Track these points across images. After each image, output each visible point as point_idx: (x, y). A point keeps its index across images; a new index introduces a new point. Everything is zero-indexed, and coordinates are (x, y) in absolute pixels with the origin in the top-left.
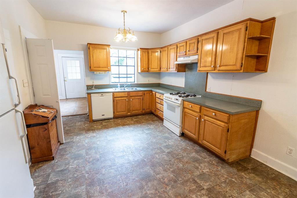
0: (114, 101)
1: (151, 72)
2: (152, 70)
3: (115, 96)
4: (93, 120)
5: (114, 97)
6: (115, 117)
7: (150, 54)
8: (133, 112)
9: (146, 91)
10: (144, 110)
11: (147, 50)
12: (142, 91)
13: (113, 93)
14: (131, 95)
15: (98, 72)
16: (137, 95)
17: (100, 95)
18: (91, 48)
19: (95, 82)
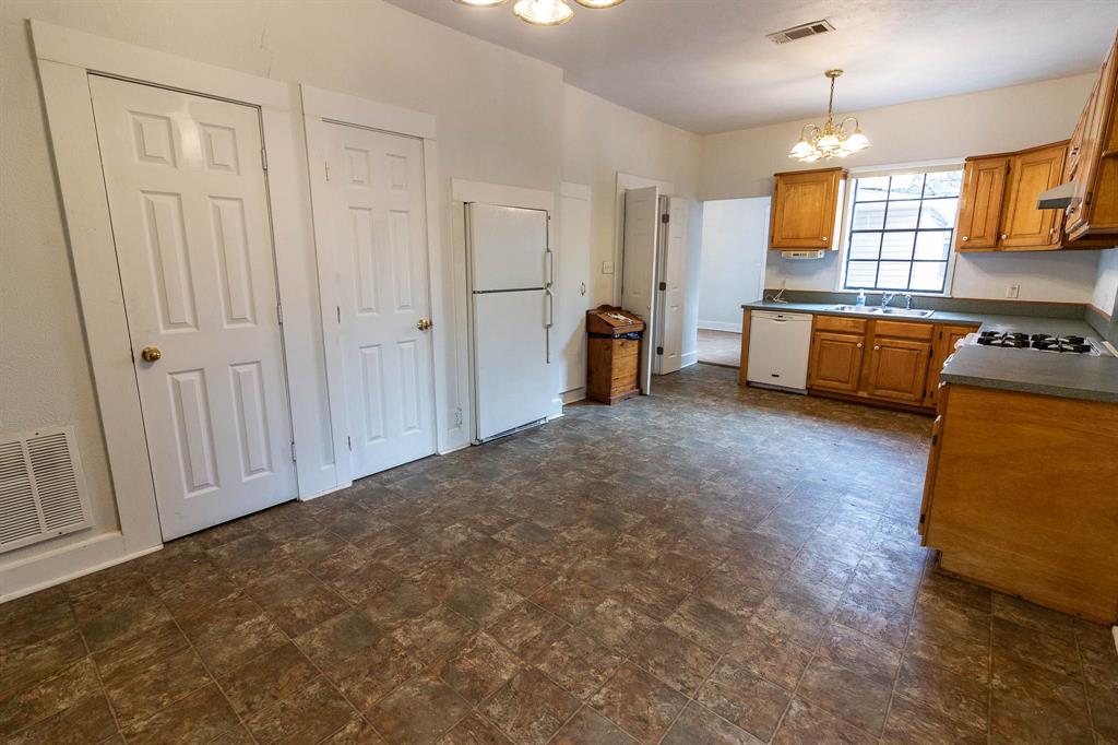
0: (813, 341)
1: (1008, 249)
2: (1013, 242)
3: (818, 327)
4: (748, 383)
5: (815, 330)
6: (813, 392)
7: (1017, 177)
8: (877, 392)
9: (946, 325)
10: (932, 396)
11: (1003, 163)
12: (930, 323)
13: (815, 314)
14: (879, 330)
15: (792, 253)
16: (904, 334)
17: (775, 315)
18: (781, 185)
19: (787, 280)
